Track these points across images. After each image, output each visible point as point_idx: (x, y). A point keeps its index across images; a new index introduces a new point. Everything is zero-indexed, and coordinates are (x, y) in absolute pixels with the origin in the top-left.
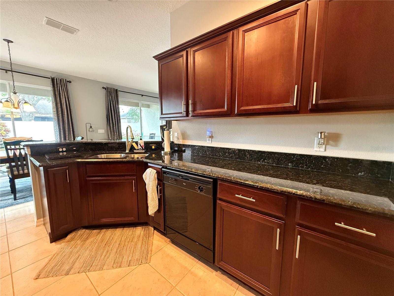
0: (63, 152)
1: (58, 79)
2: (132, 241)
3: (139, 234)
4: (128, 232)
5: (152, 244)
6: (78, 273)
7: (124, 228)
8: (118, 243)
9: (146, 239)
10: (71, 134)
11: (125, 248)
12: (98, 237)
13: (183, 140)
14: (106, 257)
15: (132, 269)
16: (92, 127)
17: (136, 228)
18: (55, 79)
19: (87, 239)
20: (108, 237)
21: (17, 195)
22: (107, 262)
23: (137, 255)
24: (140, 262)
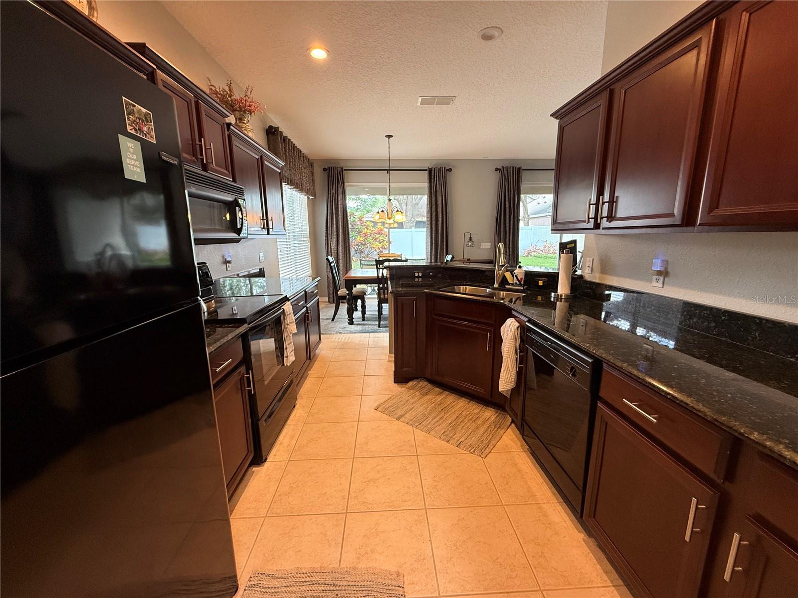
0: (418, 277)
1: (436, 169)
2: (474, 421)
3: (488, 418)
4: (474, 408)
5: (498, 439)
6: (407, 423)
7: (471, 400)
8: (456, 415)
9: (494, 428)
10: (443, 251)
11: (462, 425)
12: (438, 397)
13: (601, 275)
14: (438, 423)
15: (459, 452)
16: (473, 239)
17: (487, 408)
18: (433, 169)
19: (426, 394)
20: (449, 403)
21: (381, 323)
22: (436, 429)
23: (473, 440)
24: (473, 450)
